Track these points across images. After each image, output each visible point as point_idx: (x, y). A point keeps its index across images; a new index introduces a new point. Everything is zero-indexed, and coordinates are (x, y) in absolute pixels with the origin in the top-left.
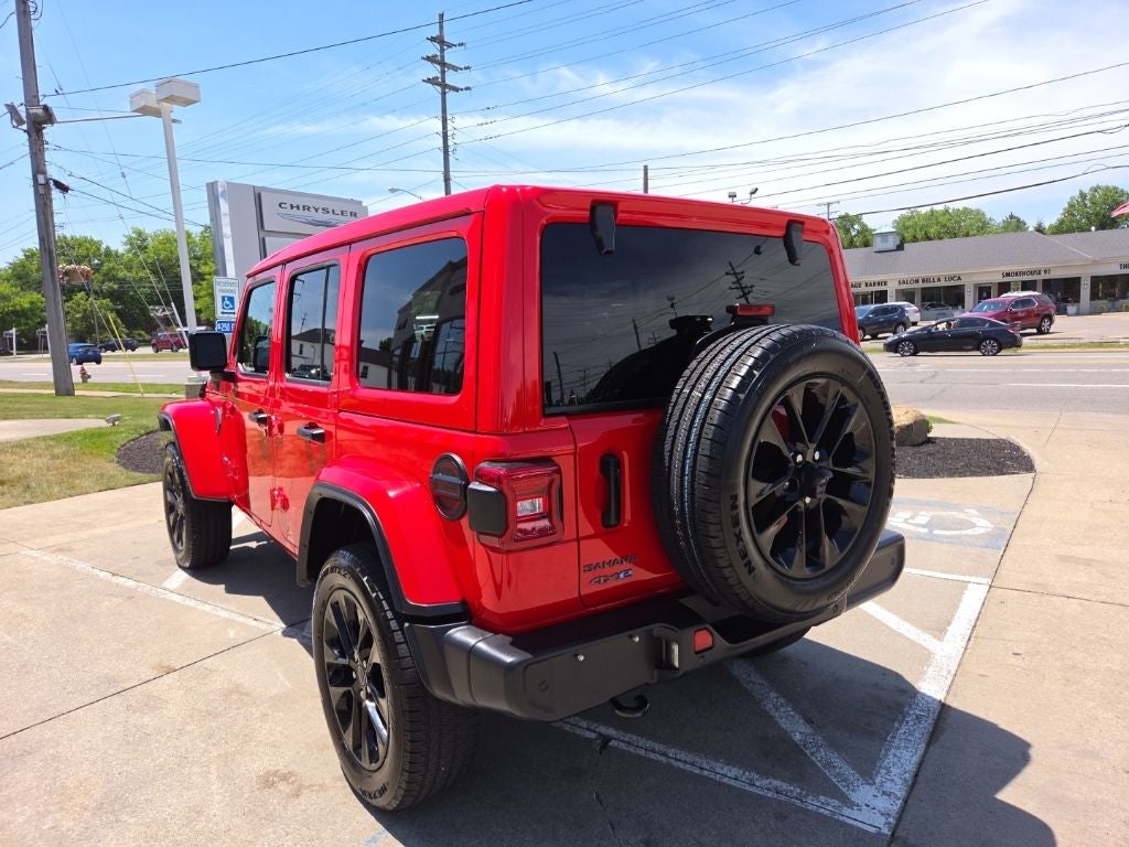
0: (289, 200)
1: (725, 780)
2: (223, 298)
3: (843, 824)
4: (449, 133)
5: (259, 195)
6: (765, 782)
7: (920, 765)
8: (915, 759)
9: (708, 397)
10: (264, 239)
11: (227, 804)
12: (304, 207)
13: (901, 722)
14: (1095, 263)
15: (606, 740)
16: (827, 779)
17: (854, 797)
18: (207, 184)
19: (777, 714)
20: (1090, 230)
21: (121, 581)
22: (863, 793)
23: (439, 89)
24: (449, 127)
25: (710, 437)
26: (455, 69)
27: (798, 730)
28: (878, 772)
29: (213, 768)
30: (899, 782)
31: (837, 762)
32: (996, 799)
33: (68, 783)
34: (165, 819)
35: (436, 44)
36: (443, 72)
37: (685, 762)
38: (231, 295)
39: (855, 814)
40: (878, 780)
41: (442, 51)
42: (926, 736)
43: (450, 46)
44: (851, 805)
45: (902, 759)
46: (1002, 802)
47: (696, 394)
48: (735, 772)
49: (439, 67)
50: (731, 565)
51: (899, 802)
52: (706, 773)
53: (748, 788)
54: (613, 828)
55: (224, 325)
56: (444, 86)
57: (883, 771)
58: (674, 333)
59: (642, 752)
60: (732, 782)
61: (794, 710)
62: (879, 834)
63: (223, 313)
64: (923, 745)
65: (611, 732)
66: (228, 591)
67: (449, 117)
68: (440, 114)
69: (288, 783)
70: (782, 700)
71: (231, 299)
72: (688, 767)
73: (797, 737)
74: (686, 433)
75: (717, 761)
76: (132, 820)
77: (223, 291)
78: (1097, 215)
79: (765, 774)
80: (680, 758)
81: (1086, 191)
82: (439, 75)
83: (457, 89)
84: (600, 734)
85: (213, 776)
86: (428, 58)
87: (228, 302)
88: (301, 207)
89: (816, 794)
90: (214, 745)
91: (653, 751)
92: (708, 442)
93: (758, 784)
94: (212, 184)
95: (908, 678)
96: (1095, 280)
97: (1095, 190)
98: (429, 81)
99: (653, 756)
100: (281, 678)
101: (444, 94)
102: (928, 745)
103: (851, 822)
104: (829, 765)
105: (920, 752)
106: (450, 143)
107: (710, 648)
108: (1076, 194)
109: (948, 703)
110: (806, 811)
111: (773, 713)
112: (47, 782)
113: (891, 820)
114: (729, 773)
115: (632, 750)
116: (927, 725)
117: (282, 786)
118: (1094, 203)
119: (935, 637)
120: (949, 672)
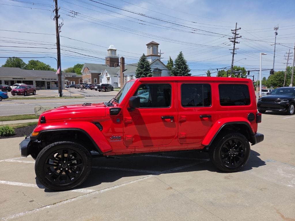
14: (36, 78)
96: (37, 82)
118: (14, 61)
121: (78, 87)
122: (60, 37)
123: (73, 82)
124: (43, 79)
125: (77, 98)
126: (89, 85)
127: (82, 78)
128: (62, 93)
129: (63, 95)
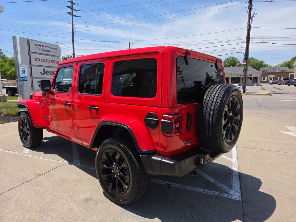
0: (38, 43)
1: (201, 192)
2: (22, 70)
3: (231, 199)
4: (74, 28)
5: (29, 41)
6: (210, 191)
7: (240, 185)
8: (239, 184)
9: (215, 100)
10: (30, 54)
11: (78, 207)
12: (42, 46)
13: (232, 177)
14: (232, 74)
15: (169, 185)
16: (223, 190)
17: (231, 193)
18: (13, 37)
19: (205, 177)
20: (231, 67)
21: (8, 151)
22: (232, 192)
23: (71, 15)
24: (74, 27)
25: (217, 109)
26: (76, 10)
27: (212, 180)
28: (233, 188)
29: (68, 199)
30: (238, 189)
31: (224, 186)
32: (259, 191)
33: (26, 206)
34: (62, 213)
35: (70, 3)
36: (72, 11)
37: (190, 188)
38: (24, 70)
39: (232, 197)
40: (234, 189)
41: (72, 5)
42: (239, 179)
43: (75, 4)
44: (231, 195)
45: (236, 184)
46: (260, 192)
47: (211, 99)
48: (202, 190)
49: (71, 10)
50: (220, 139)
51: (240, 193)
52: (196, 191)
53: (207, 193)
54: (181, 204)
55: (22, 78)
56: (73, 16)
57: (234, 187)
58: (195, 85)
59: (179, 187)
60: (203, 192)
61: (208, 175)
62: (239, 200)
63: (22, 75)
64: (239, 181)
65: (169, 183)
66: (45, 153)
67: (74, 24)
68: (71, 23)
69: (92, 201)
70: (205, 174)
71: (25, 71)
72: (191, 190)
73: (212, 181)
74: (210, 108)
75: (197, 188)
76: (53, 214)
77: (22, 68)
78: (231, 63)
79: (209, 190)
80: (189, 188)
81: (228, 57)
82: (71, 12)
83: (76, 16)
84: (167, 184)
85: (70, 201)
86: (68, 7)
87: (23, 72)
88: (41, 46)
89: (223, 193)
90: (65, 193)
91: (181, 186)
92: (217, 110)
93: (209, 192)
94: (14, 37)
95: (229, 167)
96: (232, 78)
97: (230, 57)
98: (68, 13)
99: (182, 188)
100: (74, 175)
101: (72, 17)
102: (240, 181)
103: (232, 198)
104: (222, 187)
105: (239, 183)
106: (74, 31)
107: (209, 159)
108: (226, 58)
109: (240, 172)
110: (222, 197)
111: (204, 176)
112: (19, 206)
113: (240, 197)
114: (201, 190)
115: (176, 187)
116: (238, 177)
117: (91, 202)
118: (230, 61)
119: (230, 158)
120: (237, 165)
121: (281, 83)
122: (251, 29)
123: (280, 78)
124: (239, 75)
125: (260, 95)
126: (293, 80)
127: (294, 72)
128: (246, 89)
129: (247, 91)
